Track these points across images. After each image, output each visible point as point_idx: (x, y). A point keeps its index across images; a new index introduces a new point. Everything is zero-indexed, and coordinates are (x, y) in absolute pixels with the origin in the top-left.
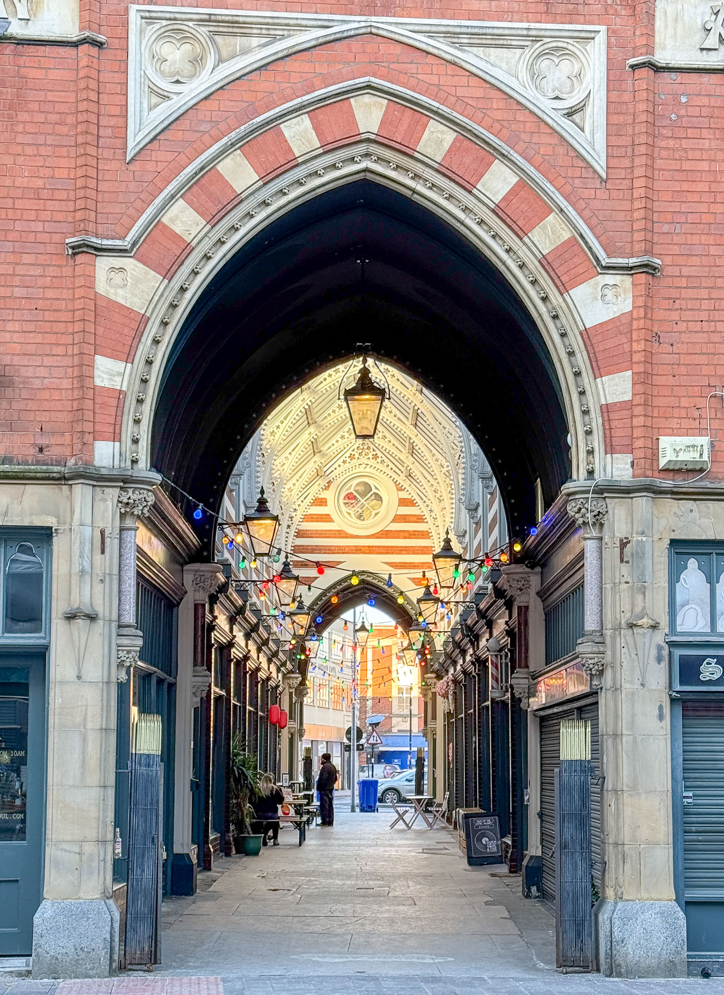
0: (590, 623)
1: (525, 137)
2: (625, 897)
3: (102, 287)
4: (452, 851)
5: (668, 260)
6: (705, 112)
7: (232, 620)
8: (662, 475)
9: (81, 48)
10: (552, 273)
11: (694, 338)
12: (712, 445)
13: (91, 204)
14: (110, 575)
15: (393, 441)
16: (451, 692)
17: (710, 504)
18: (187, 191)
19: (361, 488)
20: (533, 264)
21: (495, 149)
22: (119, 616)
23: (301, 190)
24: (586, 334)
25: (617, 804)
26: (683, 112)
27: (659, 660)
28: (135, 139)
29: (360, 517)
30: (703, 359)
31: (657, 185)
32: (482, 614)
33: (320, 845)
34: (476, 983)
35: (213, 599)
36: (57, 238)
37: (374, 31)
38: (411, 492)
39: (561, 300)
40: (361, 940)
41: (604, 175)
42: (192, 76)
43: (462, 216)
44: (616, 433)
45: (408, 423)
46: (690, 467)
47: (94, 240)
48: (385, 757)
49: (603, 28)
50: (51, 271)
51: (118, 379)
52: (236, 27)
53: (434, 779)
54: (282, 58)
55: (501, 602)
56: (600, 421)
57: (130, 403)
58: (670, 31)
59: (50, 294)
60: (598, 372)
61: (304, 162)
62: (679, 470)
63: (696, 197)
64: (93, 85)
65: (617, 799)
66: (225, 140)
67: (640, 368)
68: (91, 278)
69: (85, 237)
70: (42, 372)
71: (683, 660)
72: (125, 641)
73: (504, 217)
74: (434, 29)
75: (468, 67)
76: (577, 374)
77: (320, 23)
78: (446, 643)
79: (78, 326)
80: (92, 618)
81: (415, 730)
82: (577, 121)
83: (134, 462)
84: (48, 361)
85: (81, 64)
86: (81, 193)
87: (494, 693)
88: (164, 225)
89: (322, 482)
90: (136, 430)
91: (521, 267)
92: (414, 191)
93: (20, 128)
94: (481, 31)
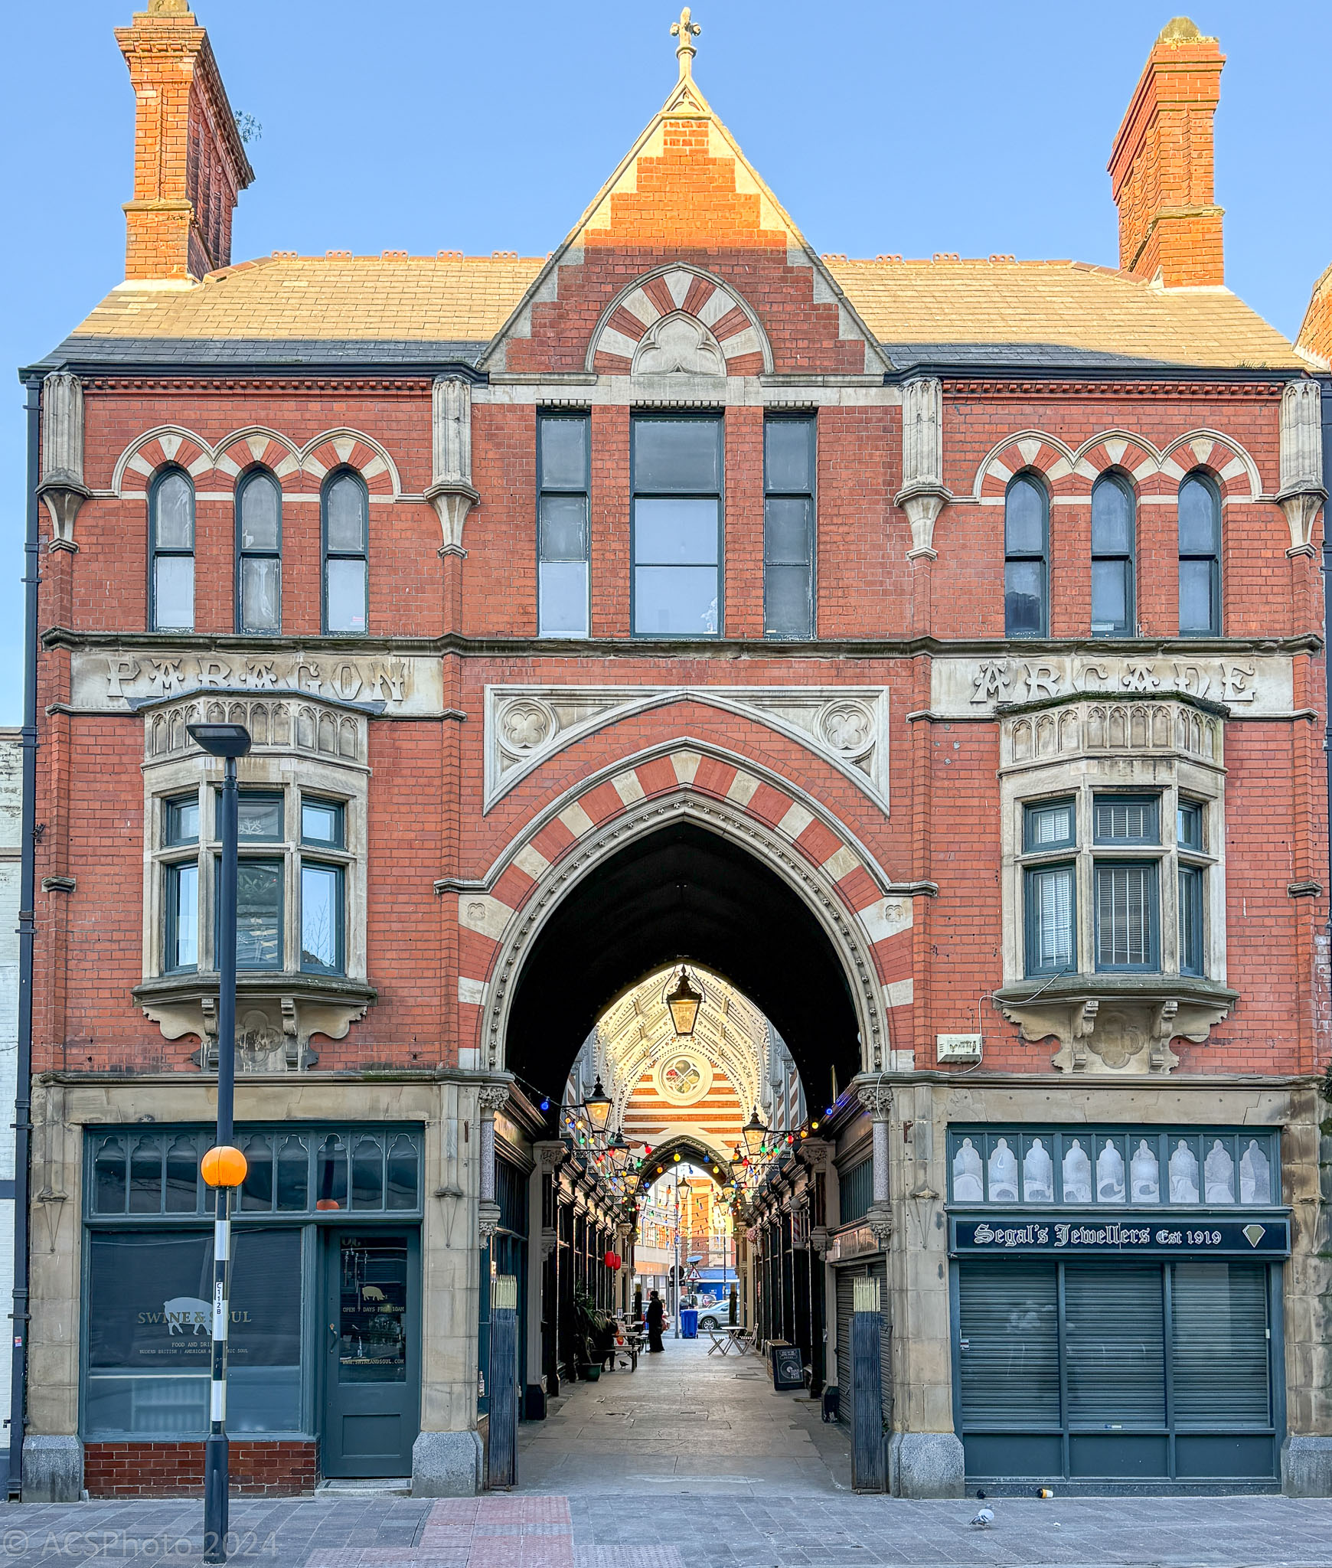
0: (879, 1195)
1: (820, 782)
2: (911, 1429)
3: (464, 920)
4: (761, 1376)
5: (944, 883)
6: (975, 756)
7: (574, 1184)
8: (940, 1067)
9: (445, 722)
10: (843, 897)
11: (967, 949)
12: (984, 1040)
13: (454, 851)
14: (473, 1159)
15: (709, 1026)
16: (759, 1239)
17: (982, 1091)
18: (532, 838)
19: (681, 1065)
20: (827, 889)
21: (793, 793)
22: (481, 1193)
23: (629, 833)
24: (873, 948)
25: (903, 1350)
26: (956, 757)
27: (939, 1225)
28: (490, 797)
29: (680, 1090)
30: (976, 967)
31: (934, 820)
32: (785, 1176)
33: (649, 1371)
34: (783, 1503)
35: (558, 1169)
36: (427, 880)
37: (689, 697)
38: (724, 1068)
39: (851, 919)
40: (685, 1461)
41: (888, 813)
42: (537, 742)
43: (766, 850)
44: (900, 1032)
45: (721, 1011)
46: (964, 1060)
47: (457, 881)
48: (703, 1288)
49: (886, 688)
50: (423, 908)
51: (478, 996)
52: (574, 699)
53: (746, 1311)
54: (612, 724)
55: (801, 1167)
56: (886, 1022)
57: (488, 1015)
58: (945, 688)
59: (421, 927)
60: (884, 980)
61: (632, 810)
62: (955, 1063)
63: (968, 829)
64: (455, 752)
65: (903, 1346)
66: (565, 794)
67: (921, 976)
68: (455, 913)
69: (450, 879)
70: (416, 992)
71: (959, 1225)
72: (486, 1215)
73: (802, 850)
74: (740, 694)
75: (770, 725)
76: (866, 982)
77: (644, 693)
78: (754, 1197)
79: (445, 953)
80: (458, 1196)
81: (729, 1264)
82: (864, 767)
83: (492, 1064)
84: (420, 983)
85: (445, 736)
86: (446, 843)
87: (796, 1245)
88: (515, 867)
89: (649, 1061)
90: (493, 1037)
91: (816, 892)
92: (725, 831)
93: (396, 790)
94: (781, 694)
